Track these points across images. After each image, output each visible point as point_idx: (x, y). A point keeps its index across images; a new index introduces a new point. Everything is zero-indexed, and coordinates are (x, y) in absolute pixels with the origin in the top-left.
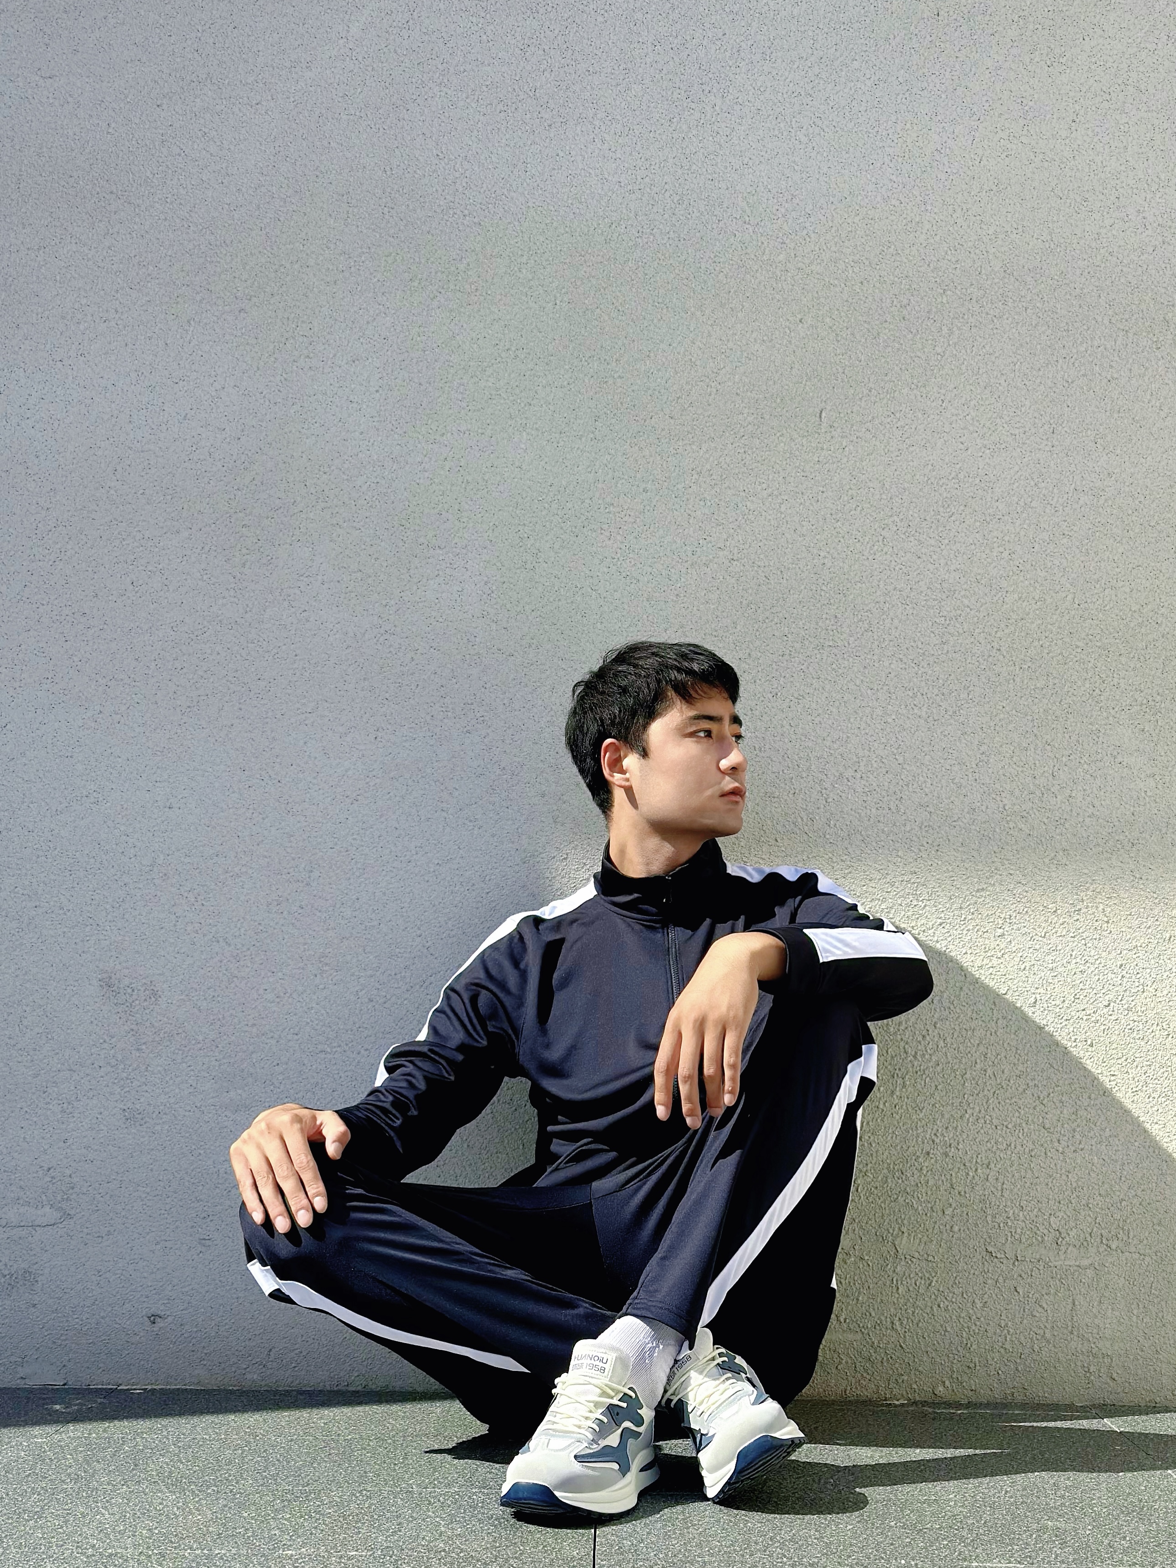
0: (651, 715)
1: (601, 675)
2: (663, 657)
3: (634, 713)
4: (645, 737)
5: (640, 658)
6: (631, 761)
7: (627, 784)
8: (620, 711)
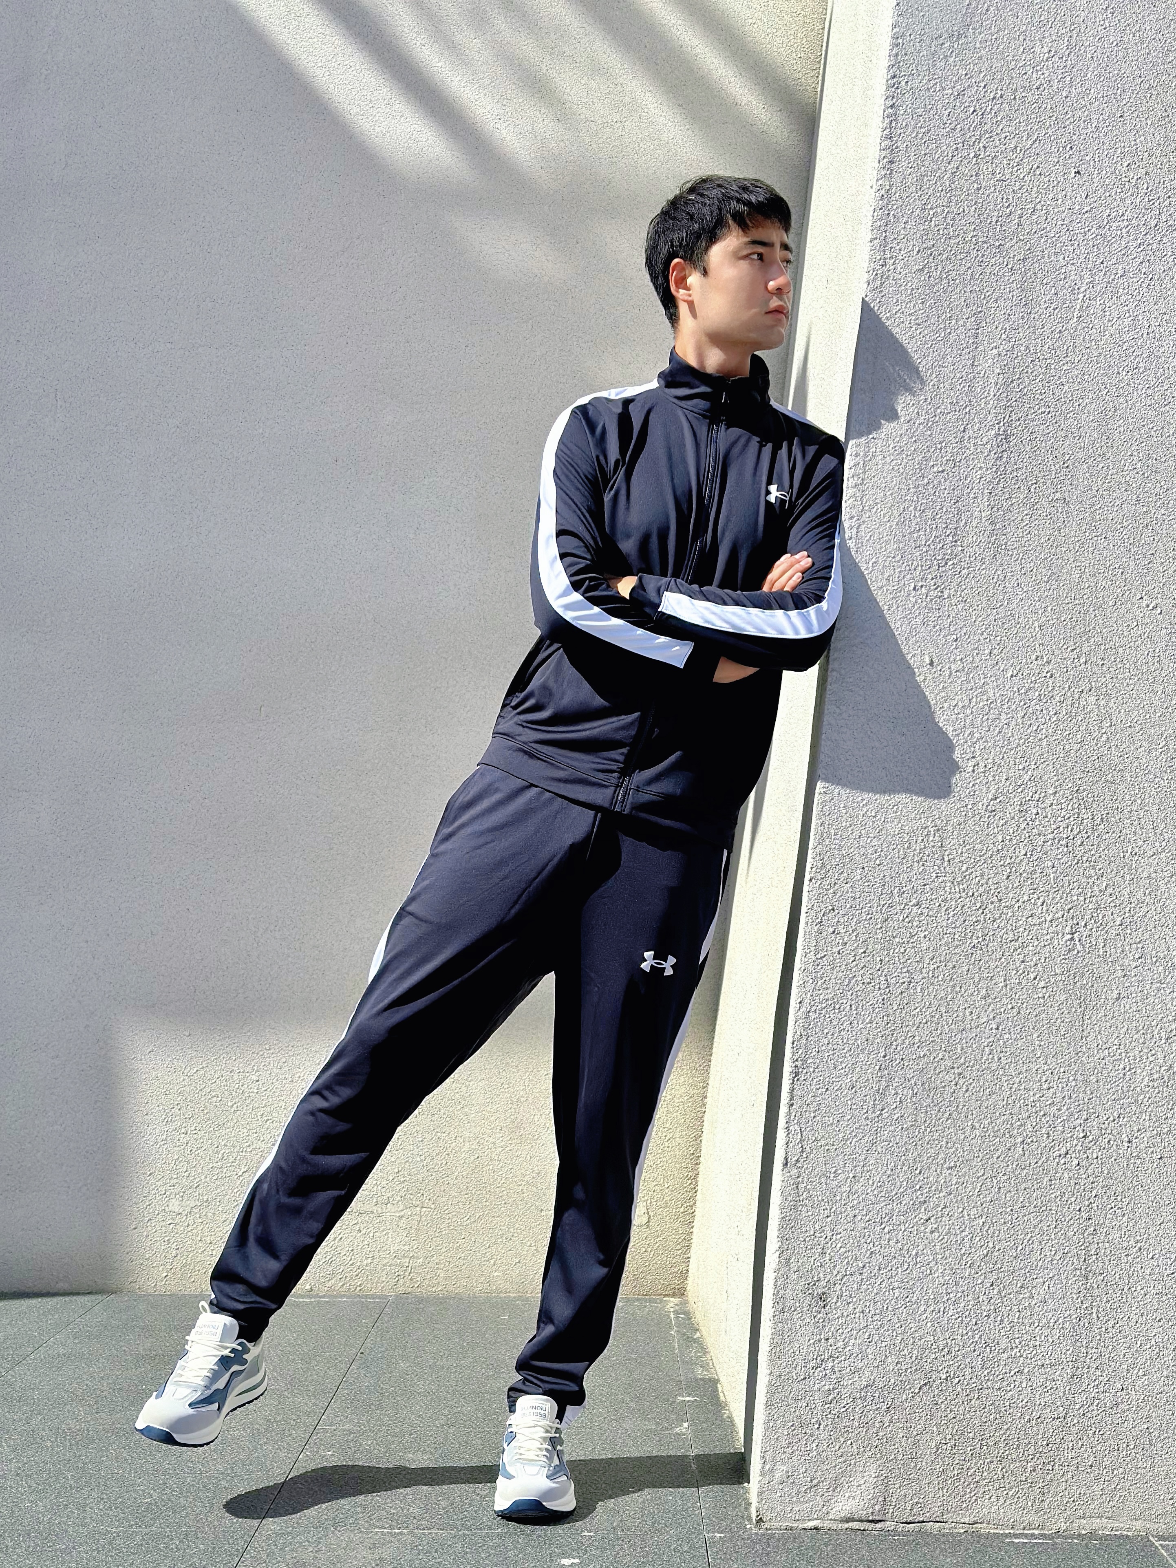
0: (713, 239)
1: (674, 203)
2: (727, 188)
3: (698, 236)
4: (706, 258)
5: (708, 188)
6: (694, 279)
7: (690, 299)
8: (687, 235)
